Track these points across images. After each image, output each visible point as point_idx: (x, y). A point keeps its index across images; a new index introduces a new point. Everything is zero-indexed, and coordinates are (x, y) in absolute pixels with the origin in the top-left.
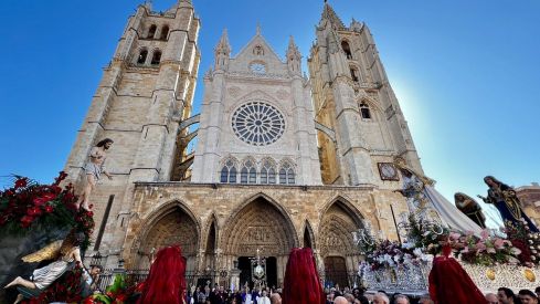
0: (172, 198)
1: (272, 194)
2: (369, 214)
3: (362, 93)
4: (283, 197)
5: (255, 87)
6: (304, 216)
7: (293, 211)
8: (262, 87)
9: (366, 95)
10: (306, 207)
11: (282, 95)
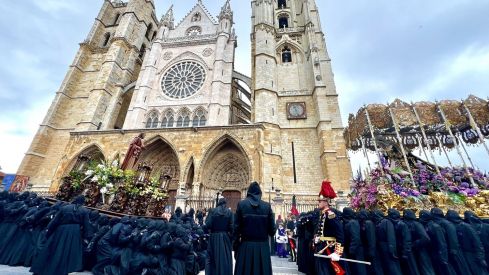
0: (91, 143)
1: (167, 137)
2: (251, 150)
3: (286, 38)
4: (175, 138)
5: (184, 49)
6: (190, 153)
7: (181, 149)
8: (190, 49)
9: (289, 39)
10: (194, 145)
11: (207, 52)
